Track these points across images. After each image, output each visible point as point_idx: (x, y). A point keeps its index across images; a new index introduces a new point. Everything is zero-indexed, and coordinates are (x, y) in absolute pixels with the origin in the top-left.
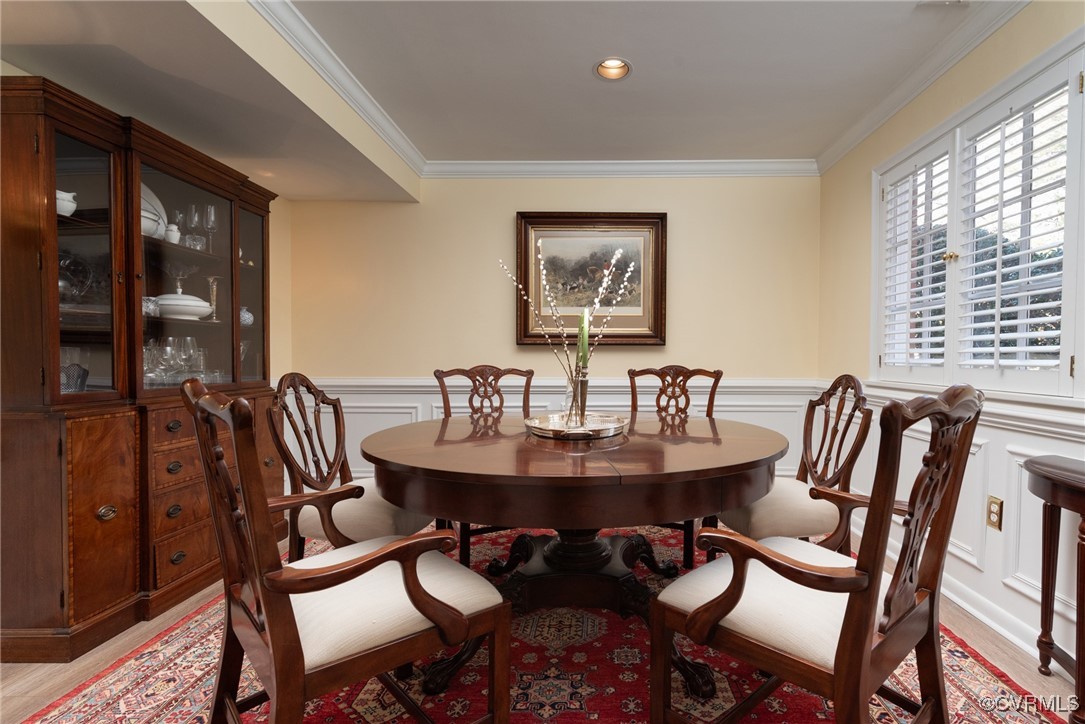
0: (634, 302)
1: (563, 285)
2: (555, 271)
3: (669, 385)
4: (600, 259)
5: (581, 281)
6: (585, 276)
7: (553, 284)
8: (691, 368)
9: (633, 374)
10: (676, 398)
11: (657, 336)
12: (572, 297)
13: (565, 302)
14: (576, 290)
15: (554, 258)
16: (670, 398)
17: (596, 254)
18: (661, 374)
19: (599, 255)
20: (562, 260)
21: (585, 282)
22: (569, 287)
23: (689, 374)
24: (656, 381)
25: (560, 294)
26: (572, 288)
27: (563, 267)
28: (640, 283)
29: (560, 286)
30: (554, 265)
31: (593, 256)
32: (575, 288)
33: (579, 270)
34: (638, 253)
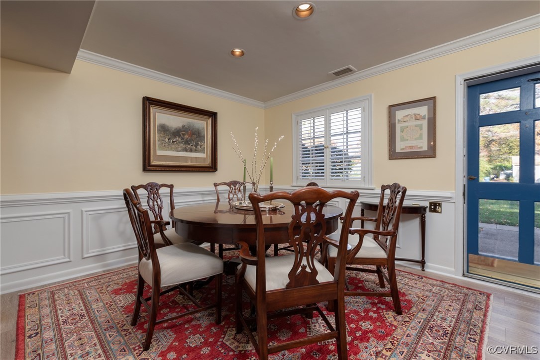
0: (203, 151)
1: (168, 139)
2: (164, 131)
3: (233, 189)
4: (187, 129)
5: (177, 138)
6: (179, 136)
7: (163, 139)
8: (242, 182)
11: (213, 167)
12: (173, 146)
13: (170, 148)
14: (175, 143)
15: (164, 125)
16: (234, 195)
18: (229, 184)
19: (186, 127)
20: (168, 126)
21: (180, 139)
22: (171, 141)
23: (240, 184)
25: (167, 144)
26: (173, 142)
27: (168, 130)
28: (204, 143)
29: (167, 140)
30: (163, 129)
31: (183, 126)
32: (174, 142)
33: (177, 133)
34: (204, 128)
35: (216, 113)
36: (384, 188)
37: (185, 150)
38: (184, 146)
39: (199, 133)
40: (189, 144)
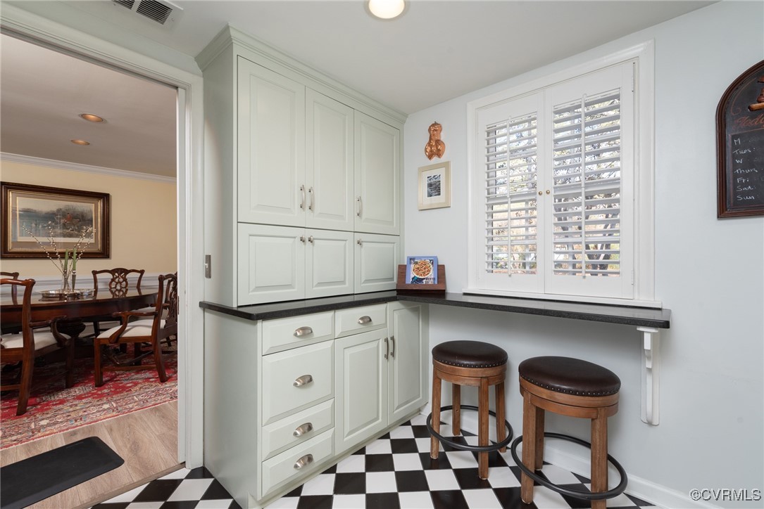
0: (89, 235)
1: (36, 224)
2: (29, 216)
3: (116, 277)
4: (64, 212)
8: (129, 269)
9: (95, 273)
10: (121, 283)
11: (105, 253)
14: (47, 228)
15: (29, 209)
16: (117, 283)
17: (61, 209)
18: (113, 272)
19: (63, 210)
21: (53, 224)
22: (40, 226)
23: (127, 272)
24: (110, 276)
25: (34, 230)
26: (43, 227)
28: (92, 226)
33: (50, 217)
34: (91, 211)
35: (108, 194)
36: (161, 279)
37: (65, 236)
38: (62, 231)
39: (83, 216)
40: (68, 229)
